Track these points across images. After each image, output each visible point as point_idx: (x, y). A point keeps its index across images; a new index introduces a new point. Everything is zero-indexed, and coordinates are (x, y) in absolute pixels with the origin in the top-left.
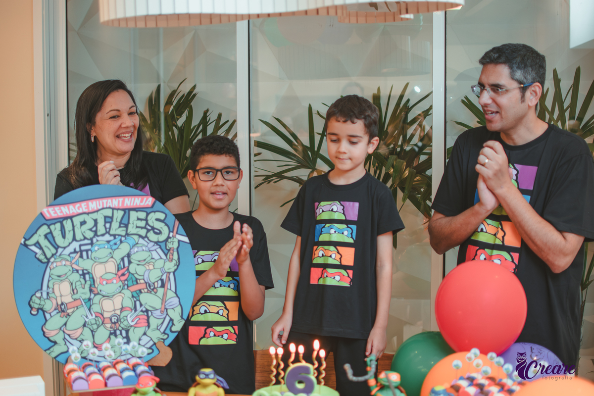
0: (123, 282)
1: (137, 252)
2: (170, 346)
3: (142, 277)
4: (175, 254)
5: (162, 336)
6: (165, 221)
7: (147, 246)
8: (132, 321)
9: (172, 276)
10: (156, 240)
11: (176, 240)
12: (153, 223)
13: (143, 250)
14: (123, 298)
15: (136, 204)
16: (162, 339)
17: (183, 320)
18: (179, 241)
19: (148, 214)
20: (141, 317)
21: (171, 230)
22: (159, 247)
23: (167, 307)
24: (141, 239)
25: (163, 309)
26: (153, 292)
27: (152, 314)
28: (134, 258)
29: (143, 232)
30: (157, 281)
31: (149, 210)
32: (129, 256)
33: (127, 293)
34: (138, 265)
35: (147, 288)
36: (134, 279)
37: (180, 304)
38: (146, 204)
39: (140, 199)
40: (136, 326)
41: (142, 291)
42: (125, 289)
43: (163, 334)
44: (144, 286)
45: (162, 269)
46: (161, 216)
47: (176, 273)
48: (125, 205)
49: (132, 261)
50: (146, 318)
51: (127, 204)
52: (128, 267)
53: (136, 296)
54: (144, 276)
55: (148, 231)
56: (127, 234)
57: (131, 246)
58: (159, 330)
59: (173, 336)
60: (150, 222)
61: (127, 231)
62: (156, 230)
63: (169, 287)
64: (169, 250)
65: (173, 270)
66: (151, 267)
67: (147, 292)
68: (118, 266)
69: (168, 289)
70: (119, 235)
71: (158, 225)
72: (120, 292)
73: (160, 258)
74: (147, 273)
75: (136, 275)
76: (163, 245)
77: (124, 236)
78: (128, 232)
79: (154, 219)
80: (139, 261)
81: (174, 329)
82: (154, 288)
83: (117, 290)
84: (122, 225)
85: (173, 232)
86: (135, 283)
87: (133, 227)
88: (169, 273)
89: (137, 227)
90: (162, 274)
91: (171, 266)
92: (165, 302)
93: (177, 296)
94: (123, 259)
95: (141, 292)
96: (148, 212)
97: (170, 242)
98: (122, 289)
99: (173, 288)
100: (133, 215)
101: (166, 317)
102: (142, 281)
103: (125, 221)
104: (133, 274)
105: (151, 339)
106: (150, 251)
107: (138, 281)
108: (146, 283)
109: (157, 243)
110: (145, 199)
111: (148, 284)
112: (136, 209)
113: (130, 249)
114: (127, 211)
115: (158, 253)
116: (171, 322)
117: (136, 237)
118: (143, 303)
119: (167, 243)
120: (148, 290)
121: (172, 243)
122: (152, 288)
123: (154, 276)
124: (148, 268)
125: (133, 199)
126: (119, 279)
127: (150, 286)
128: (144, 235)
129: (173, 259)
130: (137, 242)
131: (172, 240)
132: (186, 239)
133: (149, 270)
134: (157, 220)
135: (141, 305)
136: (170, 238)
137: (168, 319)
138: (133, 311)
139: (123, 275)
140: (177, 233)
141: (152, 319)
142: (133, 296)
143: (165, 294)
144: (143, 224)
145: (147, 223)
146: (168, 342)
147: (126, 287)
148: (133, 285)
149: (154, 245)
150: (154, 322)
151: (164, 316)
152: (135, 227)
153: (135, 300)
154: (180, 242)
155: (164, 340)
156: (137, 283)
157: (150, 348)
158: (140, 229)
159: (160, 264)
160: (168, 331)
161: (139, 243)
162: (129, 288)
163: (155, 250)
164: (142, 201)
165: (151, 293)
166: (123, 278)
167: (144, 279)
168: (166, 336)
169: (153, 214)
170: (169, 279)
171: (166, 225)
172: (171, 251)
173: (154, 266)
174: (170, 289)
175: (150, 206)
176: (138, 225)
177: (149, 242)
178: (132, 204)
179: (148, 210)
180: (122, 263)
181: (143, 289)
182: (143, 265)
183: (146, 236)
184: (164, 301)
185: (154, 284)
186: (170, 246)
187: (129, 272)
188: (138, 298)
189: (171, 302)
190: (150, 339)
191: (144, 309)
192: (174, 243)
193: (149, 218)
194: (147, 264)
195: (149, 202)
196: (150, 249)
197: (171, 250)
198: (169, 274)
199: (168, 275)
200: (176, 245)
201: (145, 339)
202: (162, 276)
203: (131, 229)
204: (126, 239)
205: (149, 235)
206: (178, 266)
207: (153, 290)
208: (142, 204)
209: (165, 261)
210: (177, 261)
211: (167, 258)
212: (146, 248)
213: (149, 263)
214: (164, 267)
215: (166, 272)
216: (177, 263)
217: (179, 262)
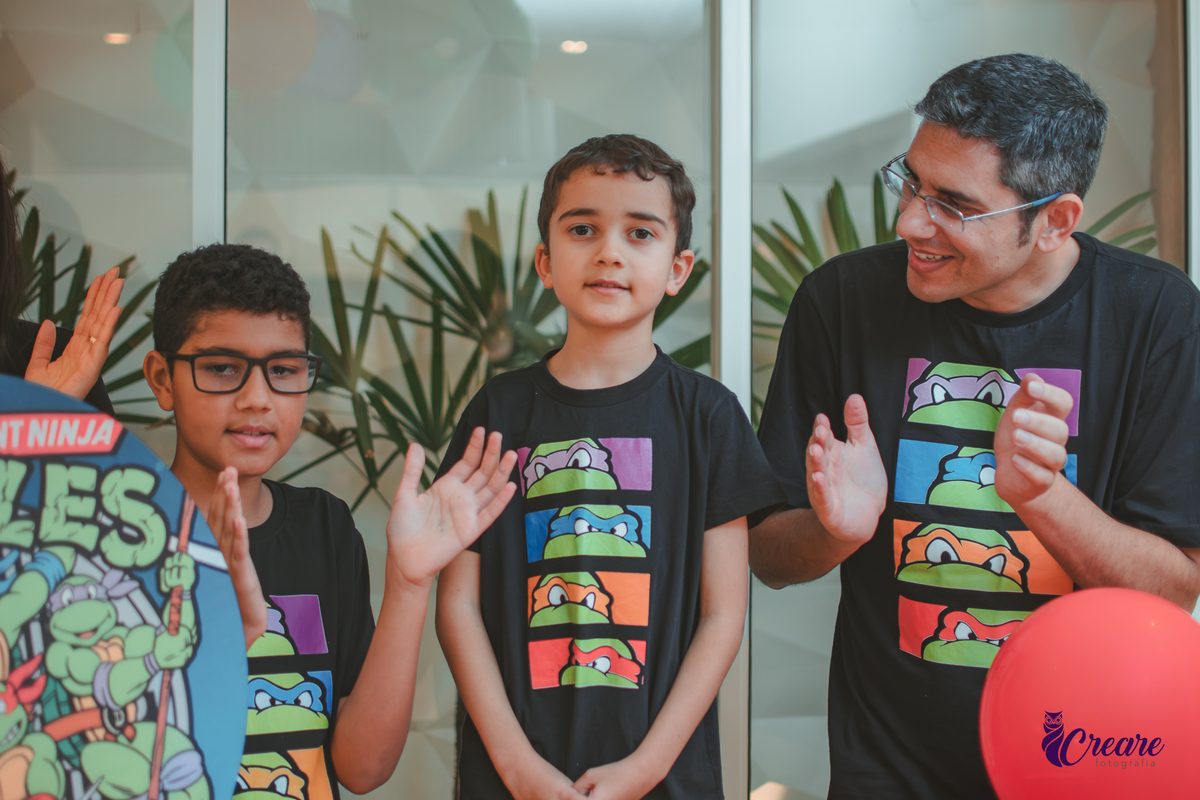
0: (29, 708)
1: (70, 602)
3: (87, 690)
4: (187, 607)
6: (155, 499)
7: (100, 584)
9: (177, 680)
10: (127, 562)
11: (187, 562)
12: (118, 503)
13: (89, 596)
14: (29, 764)
15: (66, 441)
18: (198, 565)
19: (100, 476)
21: (174, 528)
22: (135, 584)
23: (167, 786)
24: (81, 560)
25: (154, 794)
26: (122, 739)
28: (61, 622)
29: (87, 536)
30: (135, 701)
31: (104, 463)
32: (44, 616)
33: (42, 745)
34: (75, 647)
35: (104, 725)
36: (63, 697)
37: (205, 774)
38: (95, 442)
39: (77, 423)
41: (90, 735)
42: (34, 731)
44: (94, 718)
45: (148, 658)
46: (143, 482)
47: (190, 671)
48: (31, 443)
49: (55, 633)
51: (36, 442)
52: (44, 655)
53: (69, 756)
54: (92, 684)
55: (104, 531)
56: (39, 543)
57: (52, 585)
60: (109, 503)
61: (36, 532)
62: (127, 530)
63: (171, 720)
64: (167, 596)
65: (180, 661)
66: (115, 653)
67: (105, 739)
68: (11, 651)
69: (167, 724)
70: (12, 547)
71: (136, 513)
72: (20, 744)
73: (139, 621)
74: (102, 675)
75: (69, 684)
76: (149, 578)
77: (30, 551)
78: (42, 535)
79: (119, 493)
80: (78, 635)
82: (127, 723)
83: (11, 737)
84: (21, 513)
85: (178, 535)
86: (65, 709)
87: (56, 519)
88: (171, 671)
89: (69, 519)
90: (147, 676)
91: (173, 649)
92: (161, 769)
93: (197, 749)
94: (25, 629)
95: (85, 740)
96: (104, 468)
97: (171, 569)
98: (27, 732)
99: (183, 724)
100: (57, 478)
102: (88, 703)
103: (30, 498)
104: (59, 680)
106: (110, 599)
107: (76, 701)
108: (100, 707)
109: (131, 571)
110: (92, 423)
111: (106, 712)
112: (67, 459)
113: (49, 595)
114: (37, 464)
115: (135, 606)
117: (66, 553)
118: (93, 777)
119: (162, 571)
120: (108, 731)
121: (175, 571)
122: (119, 723)
123: (124, 685)
124: (104, 657)
125: (55, 423)
126: (14, 700)
127: (112, 719)
128: (90, 545)
129: (179, 624)
130: (68, 569)
131: (176, 562)
132: (217, 559)
133: (108, 663)
134: (131, 494)
135: (87, 784)
136: (171, 554)
139: (28, 682)
140: (190, 539)
142: (61, 756)
143: (159, 743)
144: (86, 507)
145: (100, 507)
147: (38, 724)
148: (61, 716)
149: (122, 580)
152: (62, 517)
153: (68, 766)
154: (201, 569)
156: (73, 710)
158: (76, 526)
159: (140, 641)
161: (76, 571)
162: (49, 729)
163: (127, 596)
164: (82, 432)
165: (116, 741)
166: (28, 694)
167: (93, 696)
169: (116, 474)
170: (171, 693)
171: (158, 510)
172: (175, 600)
173: (123, 650)
174: (175, 726)
175: (110, 450)
176: (73, 512)
177: (106, 568)
178: (51, 442)
179: (102, 462)
180: (22, 643)
181: (92, 729)
182: (89, 648)
183: (98, 550)
184: (156, 766)
185: (124, 709)
186: (170, 580)
187: (47, 674)
188: (76, 762)
189: (178, 768)
191: (96, 798)
192: (183, 571)
193: (105, 488)
194: (102, 643)
195: (104, 434)
196: (111, 593)
197: (174, 595)
198: (172, 676)
199: (167, 678)
200: (187, 580)
202: (149, 682)
203: (53, 527)
204: (34, 559)
205: (105, 544)
206: (196, 647)
207: (122, 730)
208: (83, 442)
209: (158, 632)
210: (194, 632)
211: (162, 622)
212: (99, 588)
213: (107, 641)
214: (153, 652)
215: (161, 669)
216: (192, 637)
217: (199, 633)
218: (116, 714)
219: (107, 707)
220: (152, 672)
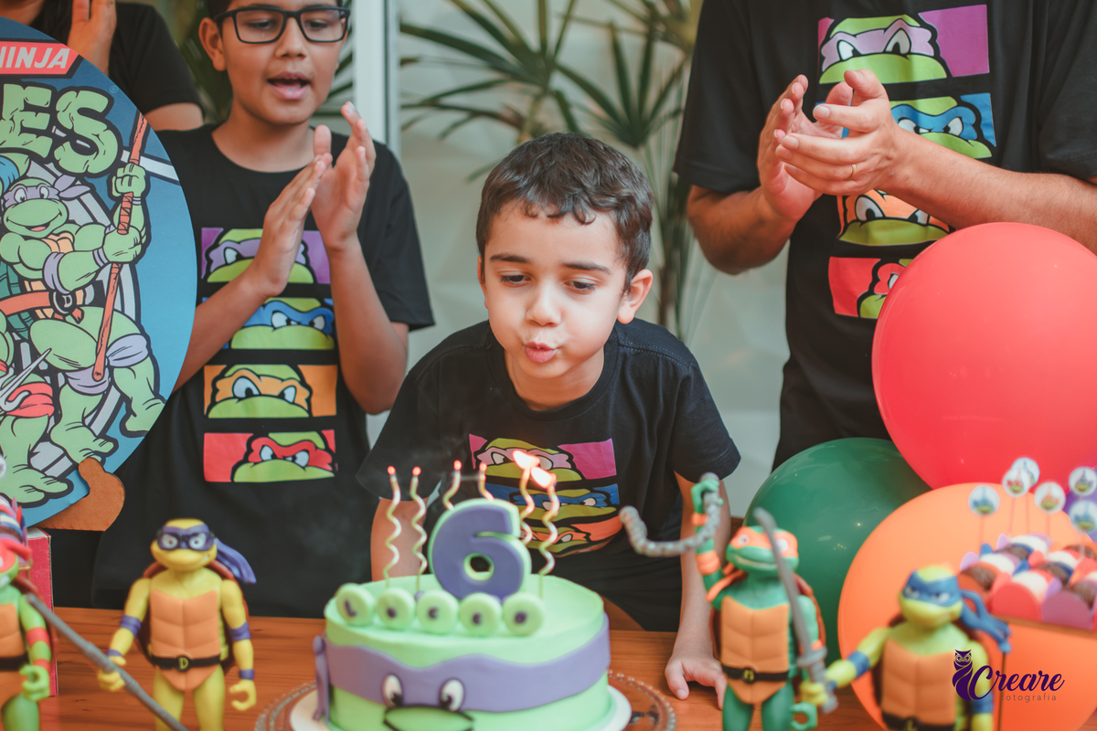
1: (23, 200)
2: (118, 473)
3: (38, 275)
4: (137, 212)
5: (95, 446)
6: (106, 118)
7: (53, 186)
8: (7, 400)
9: (126, 273)
10: (81, 170)
11: (138, 172)
12: (72, 119)
13: (42, 196)
15: (23, 63)
16: (97, 453)
17: (159, 401)
18: (149, 175)
19: (56, 97)
20: (34, 389)
21: (126, 143)
22: (87, 188)
23: (112, 364)
24: (35, 165)
25: (99, 369)
26: (69, 318)
27: (67, 382)
28: (14, 216)
29: (42, 146)
30: (83, 288)
31: (59, 85)
34: (26, 238)
35: (52, 306)
36: (14, 279)
37: (150, 354)
38: (51, 66)
39: (34, 50)
40: (18, 413)
41: (39, 312)
43: (101, 440)
44: (43, 299)
45: (97, 253)
46: (99, 103)
47: (138, 266)
49: (8, 225)
50: (49, 391)
53: (18, 328)
54: (43, 270)
55: (57, 142)
57: (6, 184)
58: (89, 427)
59: (129, 447)
60: (63, 119)
62: (79, 141)
63: (118, 306)
64: (119, 200)
65: (129, 257)
67: (53, 318)
69: (114, 310)
71: (87, 127)
73: (90, 220)
74: (52, 263)
75: (19, 268)
76: (100, 184)
79: (73, 111)
80: (30, 228)
81: (132, 425)
82: (75, 306)
85: (130, 149)
86: (16, 290)
87: (12, 128)
88: (121, 263)
89: (24, 130)
90: (96, 268)
91: (122, 246)
92: (107, 349)
93: (143, 333)
96: (59, 89)
97: (122, 178)
99: (130, 309)
100: (14, 94)
101: (108, 390)
102: (38, 286)
104: (11, 265)
105: (66, 453)
106: (61, 199)
107: (26, 283)
108: (48, 289)
109: (83, 178)
110: (49, 51)
111: (55, 294)
112: (21, 79)
113: (3, 194)
115: (85, 208)
116: (124, 404)
117: (21, 160)
118: (41, 349)
119: (114, 178)
120: (56, 311)
121: (127, 179)
122: (67, 305)
123: (74, 272)
124: (55, 249)
125: (13, 49)
127: (60, 301)
128: (44, 154)
129: (129, 226)
130: (22, 172)
131: (127, 172)
132: (169, 171)
133: (59, 253)
134: (85, 112)
135: (35, 354)
136: (124, 165)
137: (114, 397)
138: (11, 371)
140: (142, 153)
141: (66, 396)
142: (10, 328)
143: (106, 326)
144: (42, 121)
146: (114, 463)
148: (12, 295)
149: (73, 185)
150: (73, 404)
151: (103, 388)
152: (18, 129)
153: (17, 338)
154: (152, 179)
155: (104, 456)
156: (24, 291)
157: (62, 478)
158: (32, 136)
159: (90, 238)
160: (114, 432)
161: (29, 174)
163: (78, 198)
164: (38, 58)
165: (64, 321)
167: (43, 280)
168: (109, 446)
169: (72, 94)
170: (120, 283)
171: (111, 127)
172: (126, 204)
173: (73, 244)
174: (122, 312)
175: (65, 73)
176: (25, 125)
177: (59, 174)
178: (8, 65)
179: (58, 84)
181: (41, 308)
182: (40, 239)
183: (51, 158)
184: (102, 343)
185: (73, 293)
186: (121, 187)
188: (25, 335)
189: (124, 348)
190: (62, 452)
191: (44, 366)
192: (134, 179)
193: (60, 105)
194: (51, 237)
195: (60, 60)
196: (61, 195)
197: (125, 199)
198: (120, 269)
199: (115, 271)
200: (138, 187)
201: (46, 454)
202: (98, 272)
203: (7, 135)
205: (58, 153)
206: (144, 246)
207: (70, 311)
208: (37, 65)
209: (108, 231)
210: (143, 233)
211: (112, 223)
212: (50, 189)
213: (58, 235)
214: (102, 247)
215: (109, 262)
216: (141, 238)
217: (148, 234)
218: (65, 297)
219: (56, 290)
220: (102, 264)
